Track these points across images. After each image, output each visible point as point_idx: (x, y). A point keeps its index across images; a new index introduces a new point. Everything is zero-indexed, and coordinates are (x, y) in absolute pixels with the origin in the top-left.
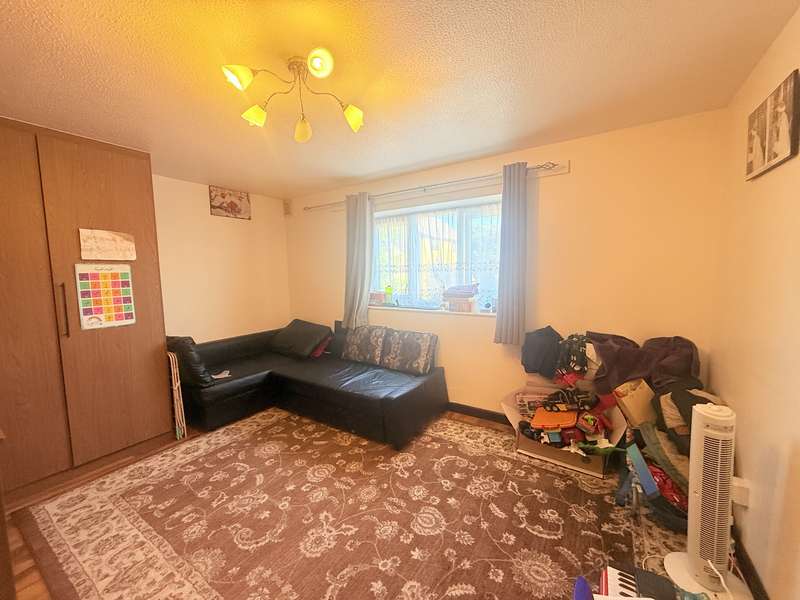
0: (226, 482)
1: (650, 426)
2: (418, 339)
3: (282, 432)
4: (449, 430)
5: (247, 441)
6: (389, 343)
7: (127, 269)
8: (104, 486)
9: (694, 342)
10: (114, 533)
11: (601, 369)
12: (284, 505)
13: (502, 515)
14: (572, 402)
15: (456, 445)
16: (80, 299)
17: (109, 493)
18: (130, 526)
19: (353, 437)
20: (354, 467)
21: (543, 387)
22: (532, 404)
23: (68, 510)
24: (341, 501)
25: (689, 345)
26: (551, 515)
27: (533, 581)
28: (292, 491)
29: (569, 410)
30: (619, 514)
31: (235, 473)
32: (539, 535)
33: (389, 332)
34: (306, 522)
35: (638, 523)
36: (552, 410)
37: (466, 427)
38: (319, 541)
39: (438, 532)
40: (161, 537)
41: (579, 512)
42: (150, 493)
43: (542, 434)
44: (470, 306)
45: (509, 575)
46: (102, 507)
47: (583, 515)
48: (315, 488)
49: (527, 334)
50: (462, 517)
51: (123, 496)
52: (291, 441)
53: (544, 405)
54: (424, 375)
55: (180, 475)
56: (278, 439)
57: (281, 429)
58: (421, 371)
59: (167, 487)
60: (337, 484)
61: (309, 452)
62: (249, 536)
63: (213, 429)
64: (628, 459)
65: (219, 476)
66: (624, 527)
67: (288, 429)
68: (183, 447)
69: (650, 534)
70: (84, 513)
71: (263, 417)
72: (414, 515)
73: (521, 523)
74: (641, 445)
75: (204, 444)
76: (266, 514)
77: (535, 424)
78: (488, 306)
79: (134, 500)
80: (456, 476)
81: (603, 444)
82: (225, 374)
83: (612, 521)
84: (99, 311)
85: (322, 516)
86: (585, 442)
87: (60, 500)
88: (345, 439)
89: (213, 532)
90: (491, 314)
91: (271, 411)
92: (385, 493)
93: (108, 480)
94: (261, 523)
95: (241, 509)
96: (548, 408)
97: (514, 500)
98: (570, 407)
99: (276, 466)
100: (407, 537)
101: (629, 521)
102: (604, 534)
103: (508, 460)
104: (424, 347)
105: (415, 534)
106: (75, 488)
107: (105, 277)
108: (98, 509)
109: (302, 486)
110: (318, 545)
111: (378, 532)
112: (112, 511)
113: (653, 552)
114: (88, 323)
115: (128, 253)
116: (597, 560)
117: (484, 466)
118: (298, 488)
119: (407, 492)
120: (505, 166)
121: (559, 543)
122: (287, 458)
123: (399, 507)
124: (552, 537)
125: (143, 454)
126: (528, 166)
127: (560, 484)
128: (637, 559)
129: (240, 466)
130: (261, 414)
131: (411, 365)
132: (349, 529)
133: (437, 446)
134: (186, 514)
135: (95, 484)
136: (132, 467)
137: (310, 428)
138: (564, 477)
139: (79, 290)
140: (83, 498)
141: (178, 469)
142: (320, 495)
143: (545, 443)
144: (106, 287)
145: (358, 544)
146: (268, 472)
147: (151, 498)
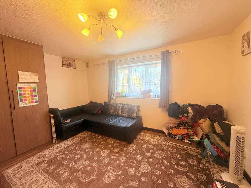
0: (73, 158)
1: (211, 132)
2: (133, 107)
3: (90, 139)
4: (145, 136)
5: (78, 143)
6: (124, 108)
7: (35, 85)
8: (29, 162)
9: (222, 106)
10: (35, 179)
11: (193, 115)
12: (95, 165)
13: (168, 164)
14: (185, 126)
15: (148, 141)
16: (19, 96)
17: (31, 164)
18: (41, 176)
19: (114, 140)
20: (116, 150)
21: (175, 121)
22: (171, 127)
23: (16, 172)
24: (114, 162)
25: (221, 107)
26: (183, 163)
27: (182, 185)
28: (97, 160)
29: (184, 128)
30: (203, 161)
31: (76, 154)
32: (181, 170)
33: (123, 105)
34: (104, 170)
35: (210, 164)
36: (178, 128)
37: (150, 135)
38: (109, 177)
39: (148, 171)
40: (53, 180)
41: (191, 161)
42: (46, 163)
43: (176, 136)
44: (150, 96)
45: (175, 184)
46: (29, 170)
47: (193, 162)
48: (105, 158)
49: (170, 105)
50: (155, 165)
51: (36, 165)
52: (94, 142)
53: (176, 127)
54: (136, 118)
55: (56, 156)
56: (89, 142)
57: (89, 138)
58: (135, 117)
59: (52, 161)
60: (112, 156)
61: (100, 145)
62: (85, 177)
63: (66, 140)
64: (205, 143)
65: (70, 156)
66: (206, 165)
67: (92, 138)
68: (56, 146)
69: (215, 167)
70: (23, 172)
71: (82, 134)
72: (140, 165)
73: (174, 166)
74: (209, 139)
75: (63, 145)
76: (89, 168)
77: (173, 133)
78: (155, 96)
79: (41, 166)
80: (150, 151)
81: (196, 139)
82: (69, 121)
83: (202, 163)
84: (26, 100)
85: (109, 168)
86: (190, 138)
87: (13, 168)
88: (112, 141)
89: (72, 176)
90: (157, 98)
91: (84, 132)
92: (128, 159)
93: (30, 160)
94: (88, 172)
95: (80, 167)
96: (177, 128)
97: (171, 159)
98: (184, 127)
99: (90, 151)
100: (139, 173)
101: (207, 163)
102: (201, 168)
103: (166, 145)
104: (136, 110)
105: (141, 172)
106: (18, 163)
107: (28, 88)
108: (28, 171)
109: (100, 158)
110: (109, 178)
111: (129, 172)
112: (33, 171)
113: (217, 173)
114: (21, 104)
115: (35, 79)
116: (201, 177)
117: (158, 147)
118: (99, 158)
119: (136, 158)
120: (162, 52)
121: (187, 172)
122: (93, 148)
123: (134, 163)
124: (185, 170)
125: (41, 149)
126: (169, 52)
127: (183, 152)
128: (213, 175)
129: (77, 152)
130: (81, 134)
131: (132, 115)
132: (119, 172)
133: (142, 142)
134: (61, 170)
135: (25, 162)
136: (38, 154)
137: (99, 137)
138: (184, 150)
139: (18, 93)
140: (21, 167)
141: (55, 154)
142: (107, 160)
143: (177, 139)
144: (28, 92)
145: (123, 177)
146: (87, 153)
147: (47, 165)
